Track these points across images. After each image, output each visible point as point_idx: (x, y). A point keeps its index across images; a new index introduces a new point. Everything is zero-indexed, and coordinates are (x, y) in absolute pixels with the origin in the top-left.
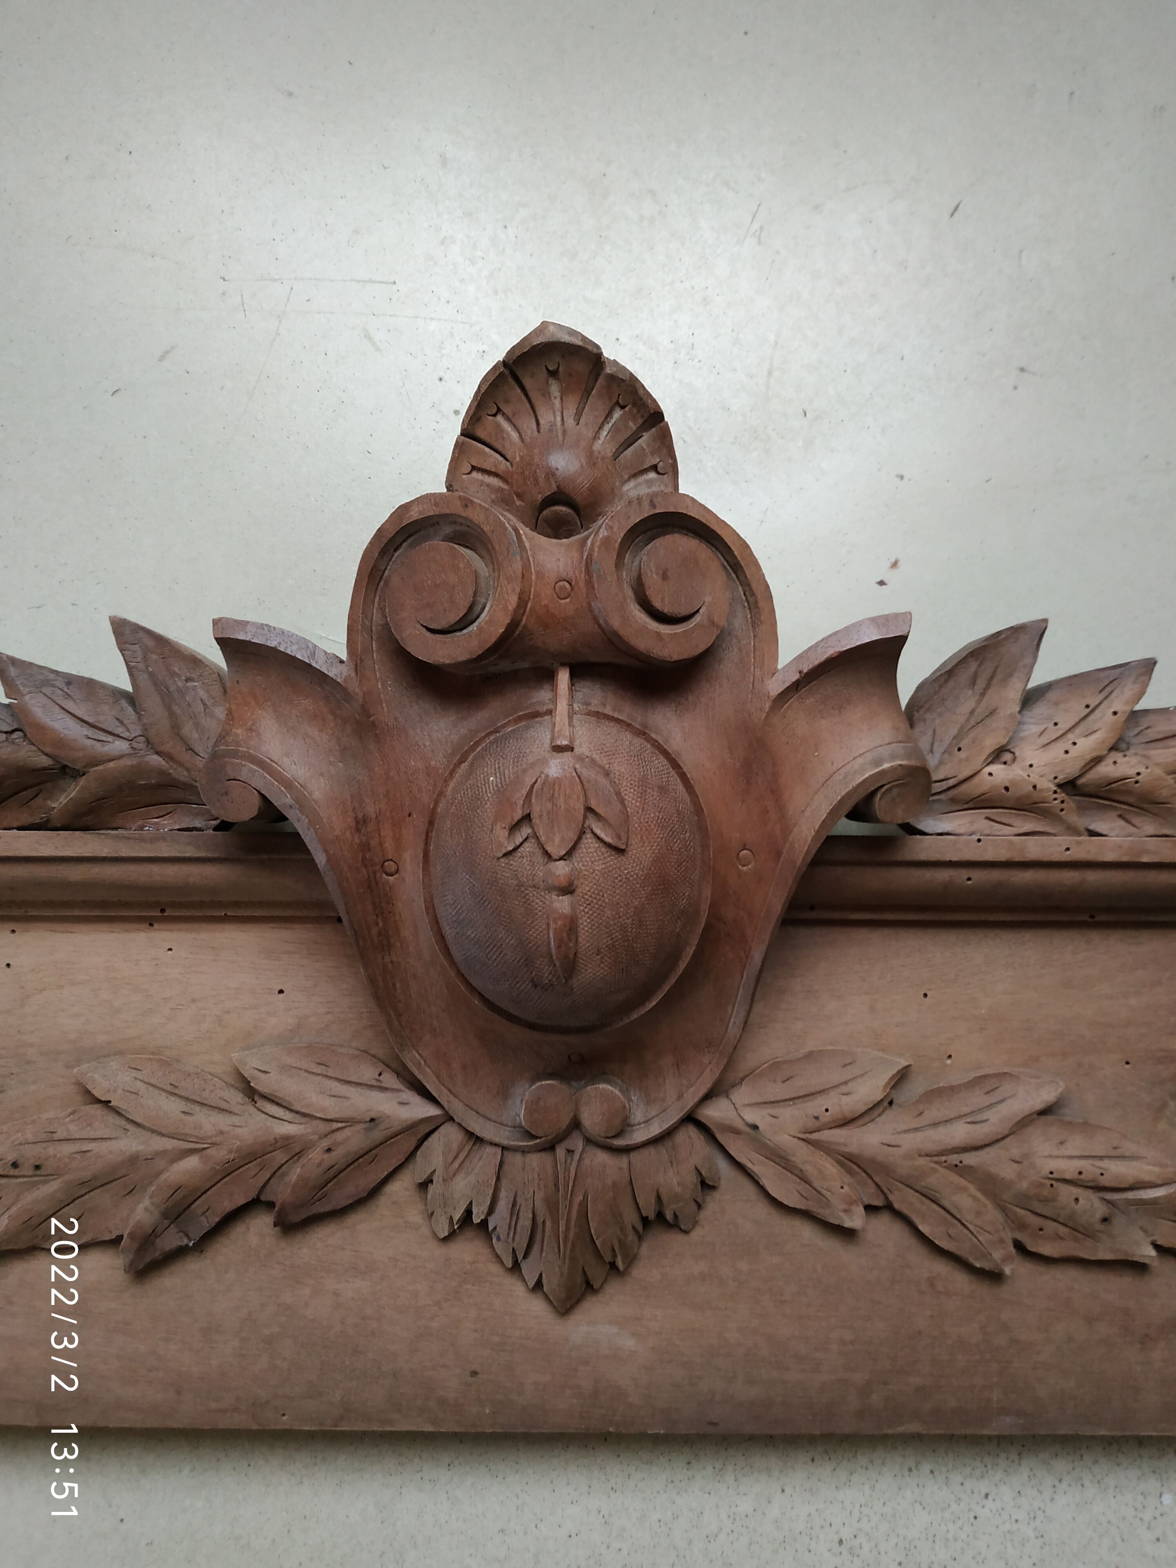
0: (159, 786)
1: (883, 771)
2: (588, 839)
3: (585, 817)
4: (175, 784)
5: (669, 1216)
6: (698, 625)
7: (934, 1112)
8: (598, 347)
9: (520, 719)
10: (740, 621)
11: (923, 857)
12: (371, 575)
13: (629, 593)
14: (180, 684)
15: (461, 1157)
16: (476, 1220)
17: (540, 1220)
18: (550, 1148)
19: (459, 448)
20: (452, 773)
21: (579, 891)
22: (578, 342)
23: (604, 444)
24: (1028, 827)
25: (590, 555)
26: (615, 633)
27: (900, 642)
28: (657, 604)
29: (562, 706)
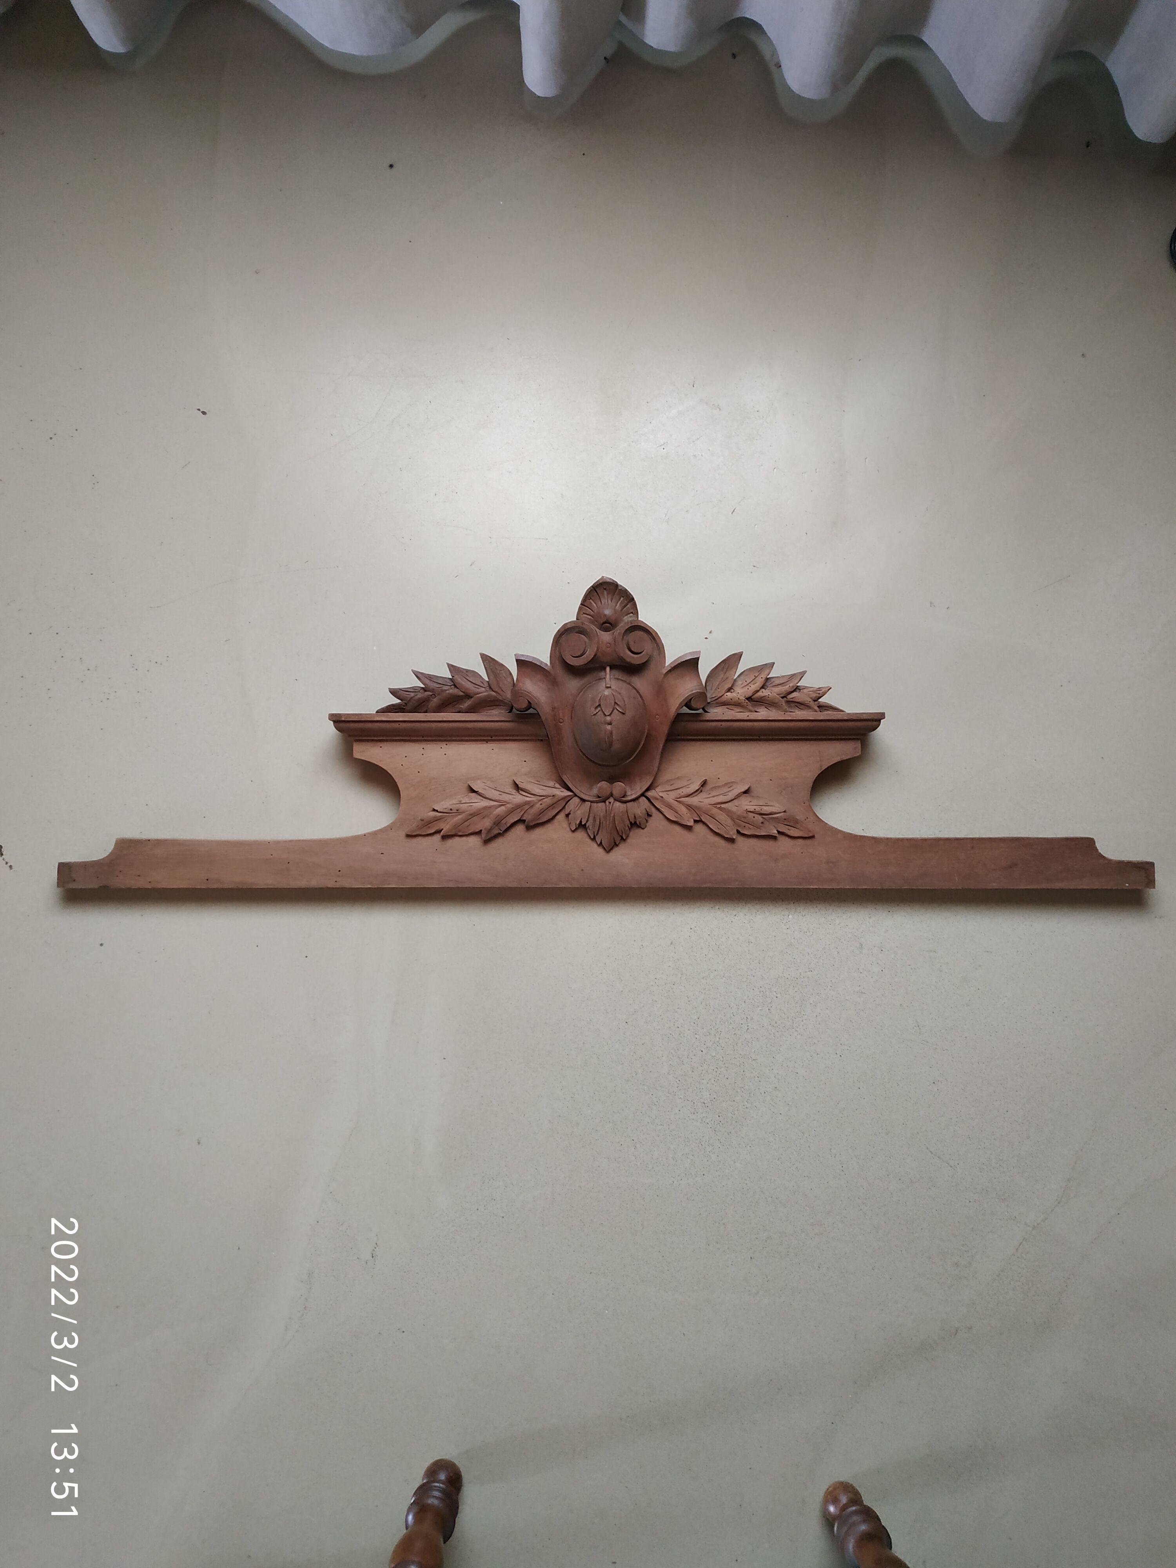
0: (494, 701)
1: (693, 693)
2: (615, 710)
3: (614, 705)
4: (498, 700)
5: (638, 823)
6: (644, 654)
7: (714, 793)
8: (616, 582)
9: (597, 680)
10: (656, 653)
11: (708, 719)
12: (556, 642)
13: (626, 646)
14: (498, 672)
15: (579, 806)
16: (583, 823)
17: (601, 822)
18: (604, 802)
19: (580, 609)
20: (579, 694)
21: (613, 724)
22: (612, 581)
23: (618, 607)
24: (738, 711)
25: (615, 637)
26: (622, 657)
27: (698, 659)
28: (633, 649)
29: (608, 676)
